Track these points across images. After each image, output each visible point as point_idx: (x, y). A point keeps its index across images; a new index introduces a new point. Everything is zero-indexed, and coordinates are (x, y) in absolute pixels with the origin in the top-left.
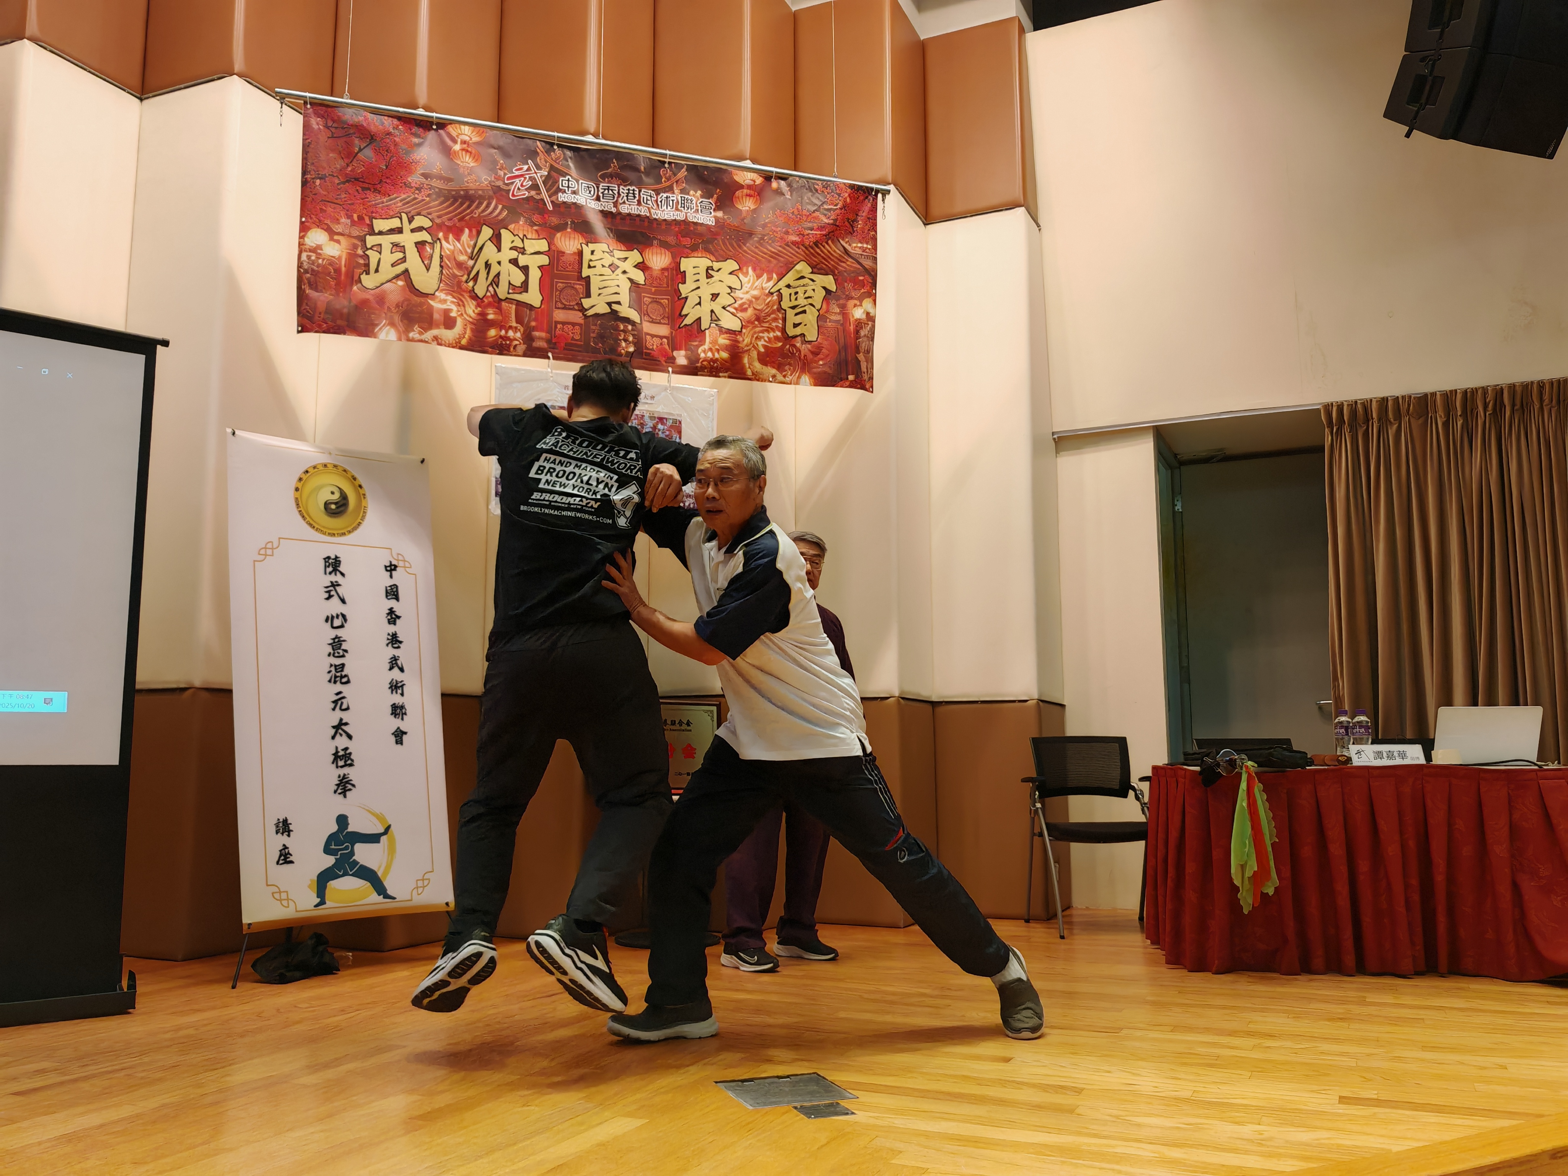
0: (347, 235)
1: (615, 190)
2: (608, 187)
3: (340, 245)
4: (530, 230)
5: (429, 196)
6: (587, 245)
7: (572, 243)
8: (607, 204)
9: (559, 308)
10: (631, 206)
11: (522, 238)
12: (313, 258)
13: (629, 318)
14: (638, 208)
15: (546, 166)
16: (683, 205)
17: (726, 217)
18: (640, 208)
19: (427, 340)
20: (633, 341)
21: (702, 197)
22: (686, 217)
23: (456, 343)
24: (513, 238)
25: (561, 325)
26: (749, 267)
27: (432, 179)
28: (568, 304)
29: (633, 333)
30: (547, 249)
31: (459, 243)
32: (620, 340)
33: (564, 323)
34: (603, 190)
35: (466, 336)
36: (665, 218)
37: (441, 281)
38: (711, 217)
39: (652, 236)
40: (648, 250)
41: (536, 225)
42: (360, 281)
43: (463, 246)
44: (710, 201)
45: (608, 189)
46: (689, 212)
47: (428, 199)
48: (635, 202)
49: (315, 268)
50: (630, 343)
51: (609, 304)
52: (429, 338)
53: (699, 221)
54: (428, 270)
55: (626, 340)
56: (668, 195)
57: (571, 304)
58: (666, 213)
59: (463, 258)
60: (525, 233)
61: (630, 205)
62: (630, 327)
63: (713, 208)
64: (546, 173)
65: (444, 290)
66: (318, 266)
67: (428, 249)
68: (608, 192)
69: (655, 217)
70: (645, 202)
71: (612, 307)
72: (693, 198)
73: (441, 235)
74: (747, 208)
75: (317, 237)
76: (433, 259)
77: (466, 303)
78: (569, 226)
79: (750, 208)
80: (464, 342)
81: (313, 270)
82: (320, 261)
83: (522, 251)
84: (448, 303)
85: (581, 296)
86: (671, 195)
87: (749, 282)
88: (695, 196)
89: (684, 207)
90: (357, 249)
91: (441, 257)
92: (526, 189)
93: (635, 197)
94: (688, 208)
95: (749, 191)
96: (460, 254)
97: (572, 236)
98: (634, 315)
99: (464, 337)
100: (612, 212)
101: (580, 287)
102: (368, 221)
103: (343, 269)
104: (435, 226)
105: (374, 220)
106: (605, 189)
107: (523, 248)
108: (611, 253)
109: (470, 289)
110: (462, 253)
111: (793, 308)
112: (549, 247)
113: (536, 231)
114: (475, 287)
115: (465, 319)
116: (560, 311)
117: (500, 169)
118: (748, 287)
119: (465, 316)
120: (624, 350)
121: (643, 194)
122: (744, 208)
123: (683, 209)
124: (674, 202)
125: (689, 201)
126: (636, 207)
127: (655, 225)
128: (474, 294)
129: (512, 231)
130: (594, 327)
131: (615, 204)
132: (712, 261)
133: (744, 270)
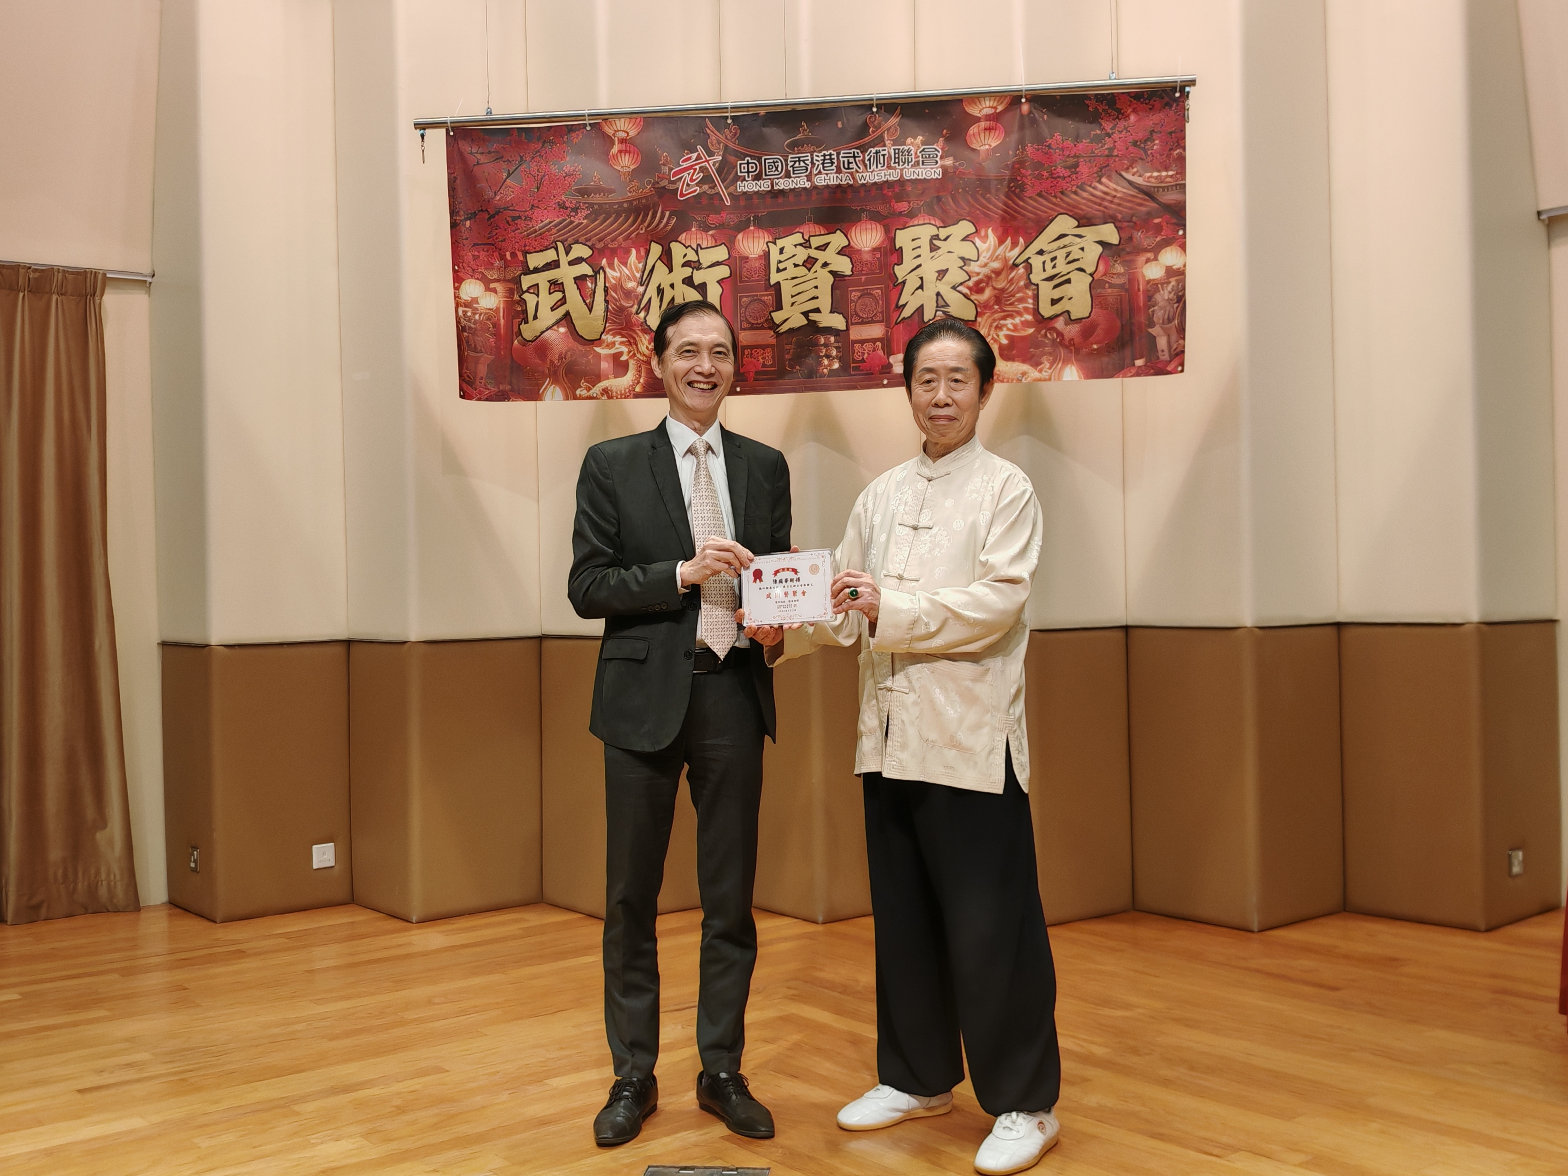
0: (503, 280)
1: (808, 160)
2: (799, 158)
3: (496, 293)
4: (704, 236)
5: (586, 218)
6: (775, 243)
7: (756, 244)
8: (799, 179)
9: (745, 329)
10: (829, 175)
11: (695, 247)
12: (469, 314)
13: (831, 327)
14: (837, 177)
15: (720, 149)
16: (897, 160)
17: (958, 163)
18: (840, 177)
19: (595, 395)
20: (837, 356)
21: (923, 143)
22: (902, 175)
23: (630, 391)
24: (685, 251)
25: (749, 350)
26: (988, 228)
27: (588, 196)
28: (756, 322)
29: (836, 345)
30: (727, 257)
31: (626, 267)
32: (822, 357)
33: (751, 347)
34: (793, 163)
35: (642, 380)
36: (876, 180)
37: (606, 319)
38: (937, 168)
39: (858, 208)
40: (854, 228)
41: (712, 229)
42: (520, 333)
43: (630, 270)
44: (934, 146)
45: (799, 161)
46: (905, 168)
47: (585, 221)
48: (833, 170)
49: (473, 326)
50: (834, 359)
51: (806, 314)
52: (598, 392)
53: (920, 177)
54: (590, 310)
55: (828, 356)
56: (878, 149)
57: (759, 321)
58: (876, 173)
59: (631, 285)
60: (699, 242)
61: (827, 174)
62: (832, 339)
63: (939, 155)
64: (720, 158)
65: (610, 330)
66: (475, 323)
67: (589, 284)
68: (799, 164)
69: (863, 181)
70: (846, 166)
71: (810, 318)
72: (912, 148)
73: (604, 262)
74: (987, 147)
75: (472, 289)
76: (596, 295)
77: (637, 339)
78: (752, 222)
79: (990, 146)
80: (638, 389)
81: (470, 328)
82: (477, 317)
83: (696, 265)
84: (617, 346)
85: (771, 309)
86: (881, 149)
87: (988, 250)
88: (914, 144)
89: (898, 163)
90: (513, 295)
91: (606, 290)
92: (697, 184)
93: (832, 163)
94: (904, 163)
95: (988, 122)
96: (627, 280)
97: (756, 235)
98: (837, 321)
99: (639, 382)
100: (805, 188)
101: (769, 299)
102: (521, 258)
103: (502, 321)
104: (596, 252)
105: (528, 255)
106: (795, 162)
107: (699, 260)
108: (806, 244)
109: (642, 321)
110: (629, 279)
111: (1050, 279)
112: (729, 254)
113: (712, 236)
114: (647, 318)
115: (639, 360)
116: (747, 332)
117: (664, 165)
118: (988, 257)
119: (638, 355)
120: (827, 368)
121: (843, 157)
122: (982, 148)
123: (897, 165)
124: (886, 157)
125: (907, 154)
126: (835, 176)
127: (862, 194)
128: (646, 327)
129: (683, 242)
130: (788, 347)
131: (809, 177)
132: (938, 228)
133: (983, 233)
